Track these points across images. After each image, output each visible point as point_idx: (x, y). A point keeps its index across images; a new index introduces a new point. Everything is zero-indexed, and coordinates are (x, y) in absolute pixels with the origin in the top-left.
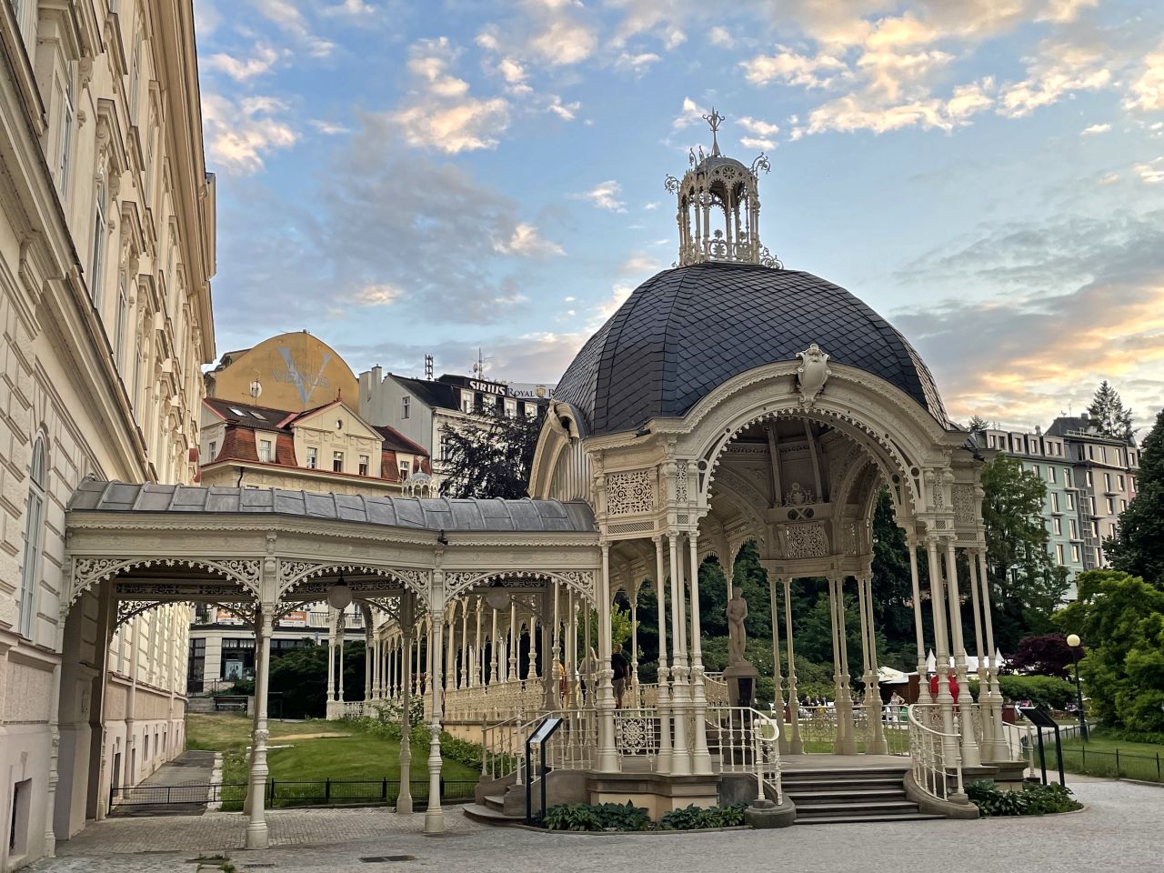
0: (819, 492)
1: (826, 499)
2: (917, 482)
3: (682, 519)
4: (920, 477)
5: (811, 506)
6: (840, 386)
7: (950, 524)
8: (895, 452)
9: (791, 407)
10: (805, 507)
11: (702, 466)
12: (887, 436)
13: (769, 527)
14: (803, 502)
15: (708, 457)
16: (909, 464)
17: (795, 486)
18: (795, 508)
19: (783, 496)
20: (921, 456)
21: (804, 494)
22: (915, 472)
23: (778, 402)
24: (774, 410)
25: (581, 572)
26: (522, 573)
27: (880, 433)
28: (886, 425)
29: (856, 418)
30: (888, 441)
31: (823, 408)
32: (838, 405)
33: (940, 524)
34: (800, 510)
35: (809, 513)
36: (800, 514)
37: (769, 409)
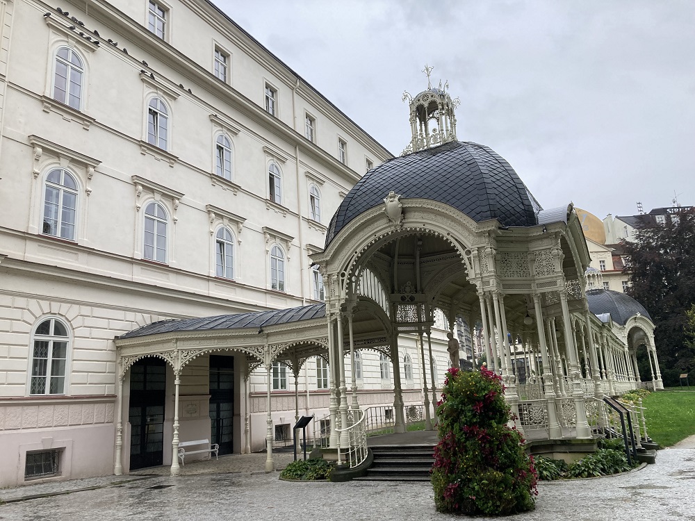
2: (469, 259)
3: (332, 306)
4: (471, 256)
6: (415, 212)
7: (493, 282)
8: (454, 243)
9: (389, 230)
11: (343, 275)
12: (448, 234)
15: (345, 270)
16: (464, 247)
20: (470, 241)
22: (469, 252)
23: (381, 229)
24: (380, 234)
26: (302, 342)
27: (444, 233)
28: (446, 227)
29: (428, 227)
30: (449, 237)
31: (408, 226)
32: (417, 222)
33: (485, 283)
37: (378, 235)
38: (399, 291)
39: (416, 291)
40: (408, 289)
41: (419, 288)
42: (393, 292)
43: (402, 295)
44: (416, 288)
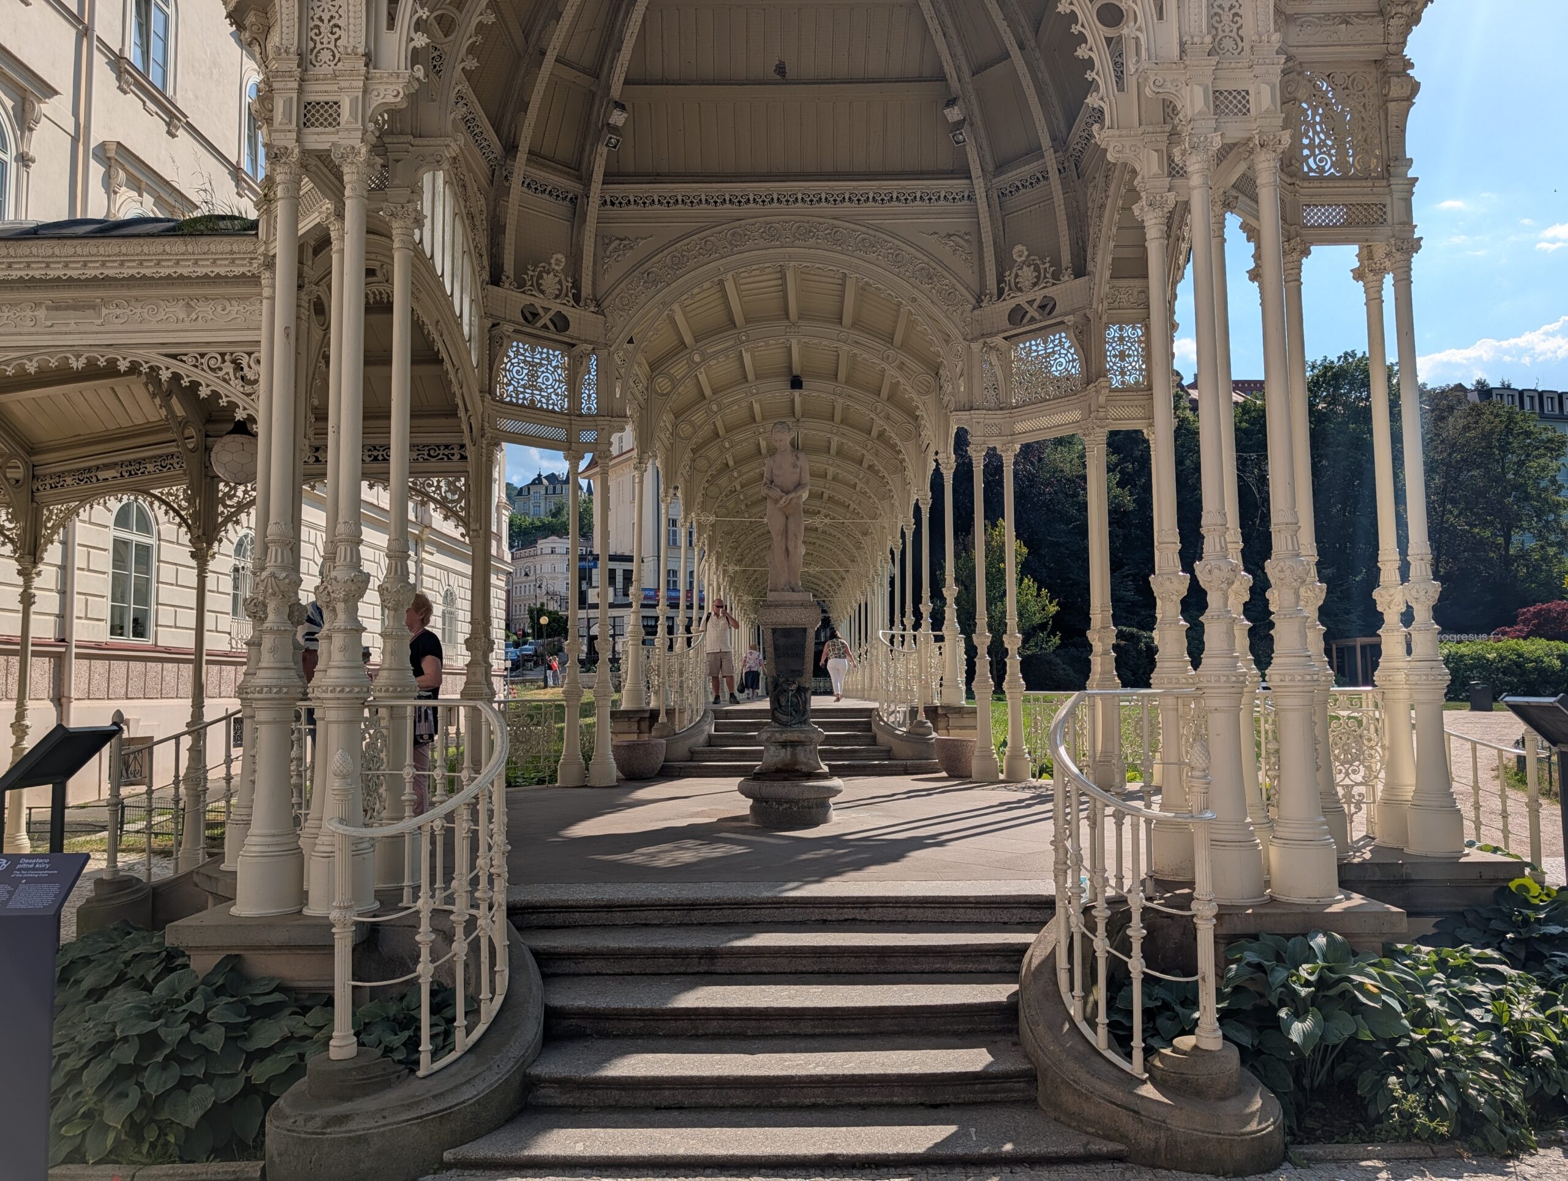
0: (1066, 258)
1: (1080, 271)
5: (1050, 292)
10: (1038, 295)
13: (973, 345)
14: (1035, 284)
17: (1019, 252)
18: (1021, 299)
19: (1000, 279)
21: (1037, 269)
25: (239, 351)
26: (83, 361)
34: (1030, 303)
35: (1047, 307)
36: (1032, 312)
38: (520, 285)
39: (577, 298)
40: (550, 282)
41: (586, 289)
42: (495, 279)
43: (527, 300)
44: (576, 285)
